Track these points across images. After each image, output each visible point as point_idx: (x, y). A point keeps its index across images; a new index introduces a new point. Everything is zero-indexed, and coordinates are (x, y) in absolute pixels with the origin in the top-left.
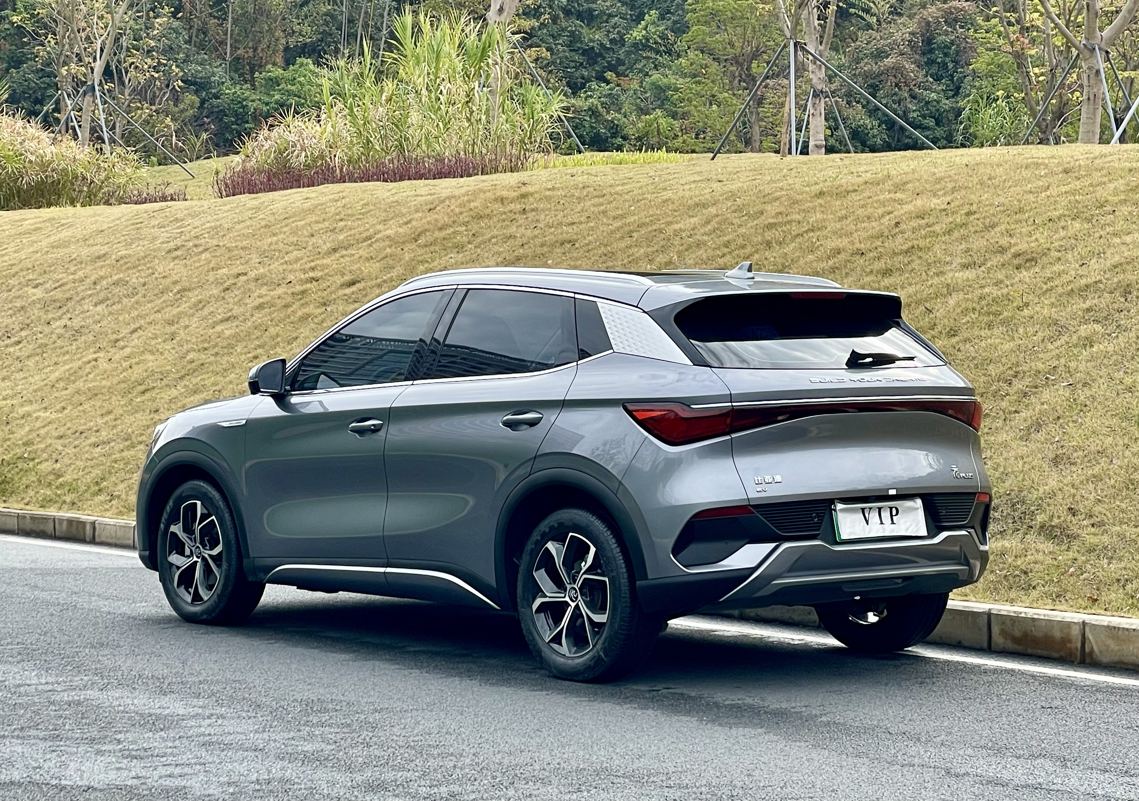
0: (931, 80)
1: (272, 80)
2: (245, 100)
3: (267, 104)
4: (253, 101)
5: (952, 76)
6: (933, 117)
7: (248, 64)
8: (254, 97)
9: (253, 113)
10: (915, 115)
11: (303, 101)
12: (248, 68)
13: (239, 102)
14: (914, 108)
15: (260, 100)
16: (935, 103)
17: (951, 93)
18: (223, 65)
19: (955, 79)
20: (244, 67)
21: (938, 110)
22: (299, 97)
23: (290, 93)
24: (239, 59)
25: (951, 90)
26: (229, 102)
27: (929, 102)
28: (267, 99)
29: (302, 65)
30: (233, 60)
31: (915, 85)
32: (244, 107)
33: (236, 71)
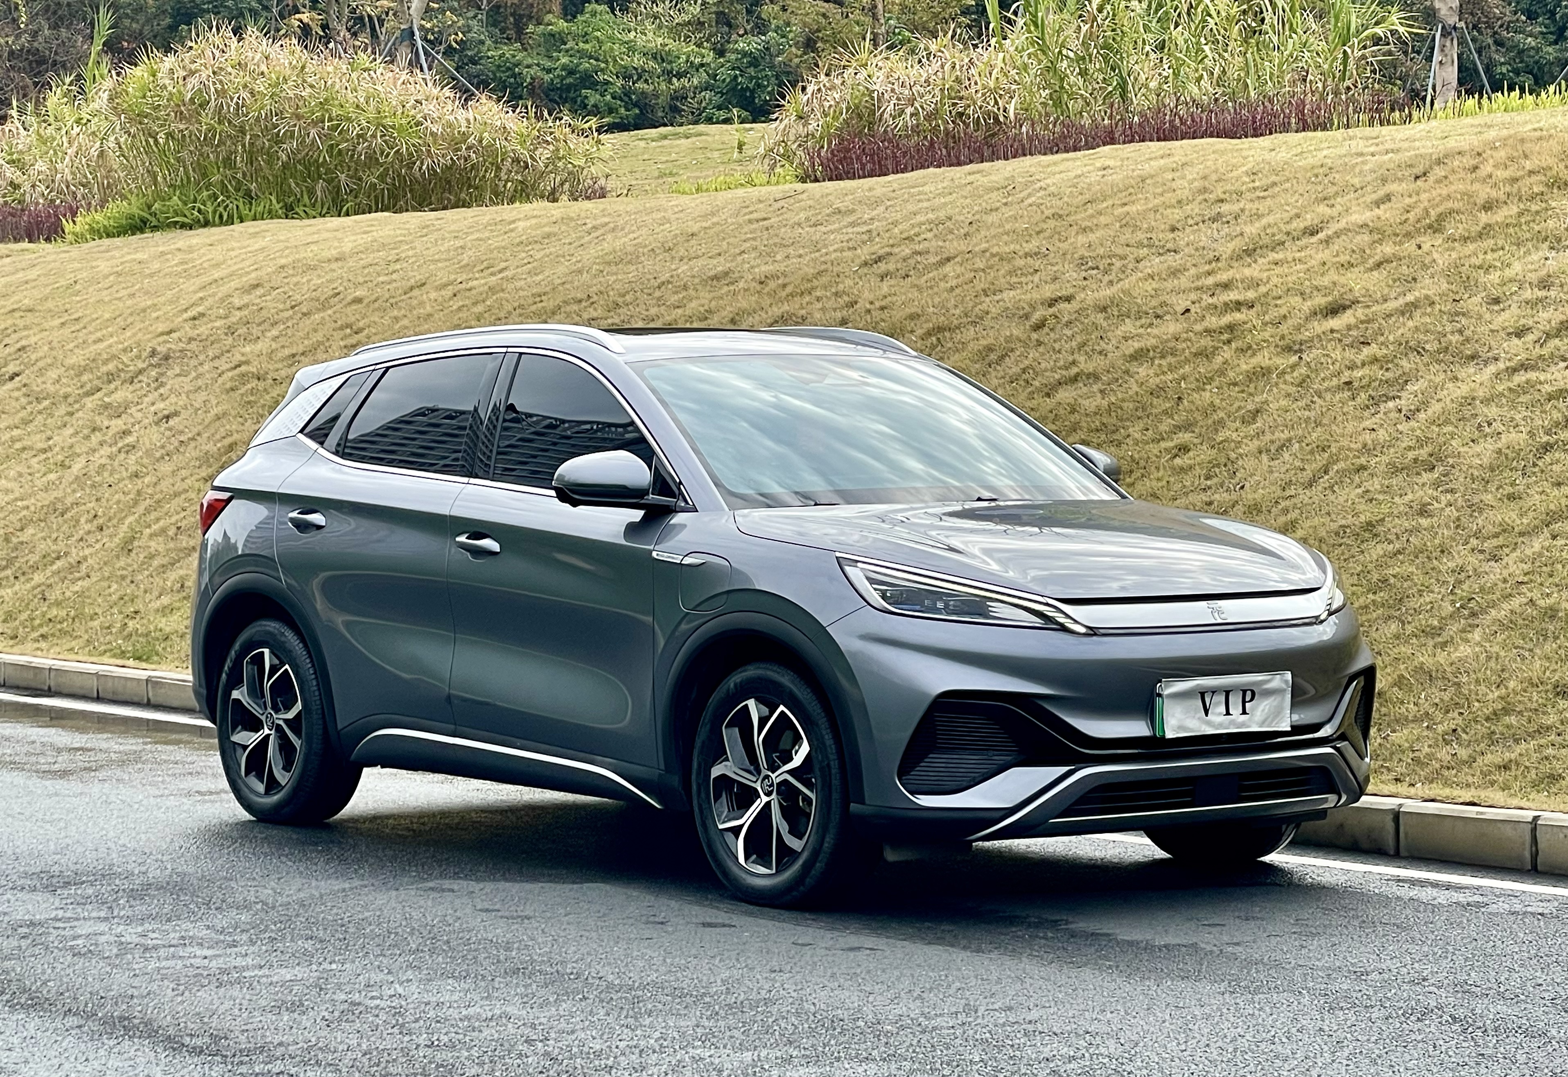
0: (1523, 18)
1: (553, 36)
2: (516, 65)
3: (549, 71)
4: (528, 66)
5: (1553, 13)
6: (1530, 73)
7: (512, 15)
8: (529, 61)
9: (530, 84)
10: (1504, 70)
11: (603, 65)
12: (512, 19)
13: (509, 69)
14: (1502, 60)
15: (538, 65)
16: (1532, 53)
17: (1552, 38)
18: (480, 16)
19: (1558, 16)
20: (506, 18)
21: (1536, 62)
22: (597, 60)
23: (583, 54)
24: (499, 7)
25: (1551, 33)
26: (494, 68)
27: (1523, 51)
28: (548, 64)
29: (594, 14)
30: (491, 10)
31: (1501, 26)
32: (514, 76)
33: (494, 25)
